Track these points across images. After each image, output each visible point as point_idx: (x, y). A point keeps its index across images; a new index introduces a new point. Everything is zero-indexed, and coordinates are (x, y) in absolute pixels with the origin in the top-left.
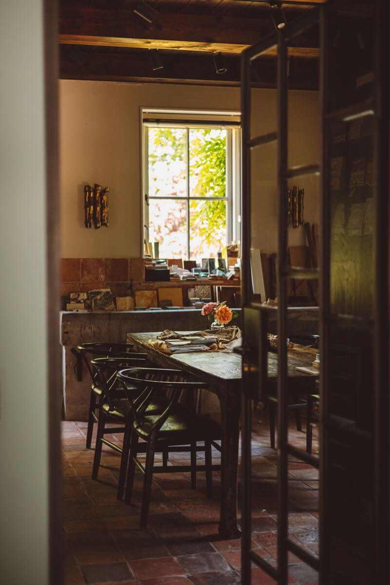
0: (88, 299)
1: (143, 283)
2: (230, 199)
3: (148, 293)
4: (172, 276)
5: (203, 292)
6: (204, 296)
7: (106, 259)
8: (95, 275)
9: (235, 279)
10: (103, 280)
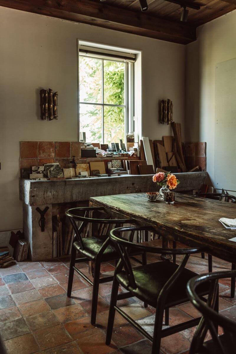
0: (44, 170)
1: (80, 158)
2: (127, 106)
3: (84, 165)
4: (98, 154)
5: (117, 164)
6: (117, 167)
7: (56, 142)
8: (48, 154)
9: (134, 156)
10: (53, 157)
